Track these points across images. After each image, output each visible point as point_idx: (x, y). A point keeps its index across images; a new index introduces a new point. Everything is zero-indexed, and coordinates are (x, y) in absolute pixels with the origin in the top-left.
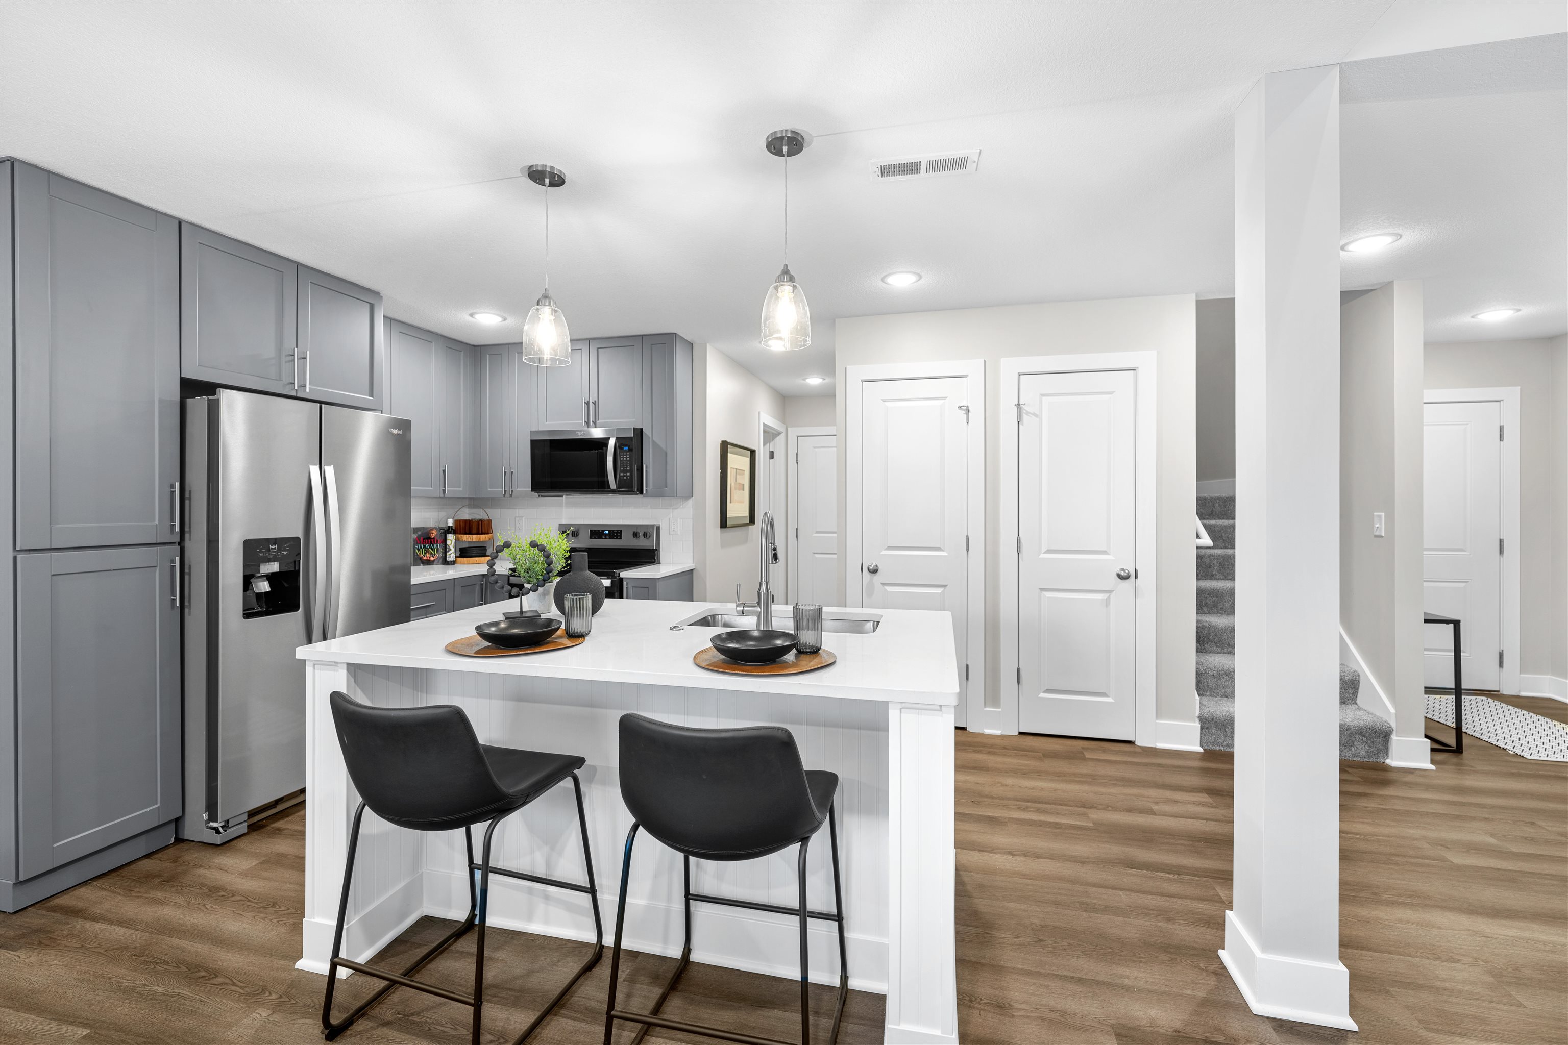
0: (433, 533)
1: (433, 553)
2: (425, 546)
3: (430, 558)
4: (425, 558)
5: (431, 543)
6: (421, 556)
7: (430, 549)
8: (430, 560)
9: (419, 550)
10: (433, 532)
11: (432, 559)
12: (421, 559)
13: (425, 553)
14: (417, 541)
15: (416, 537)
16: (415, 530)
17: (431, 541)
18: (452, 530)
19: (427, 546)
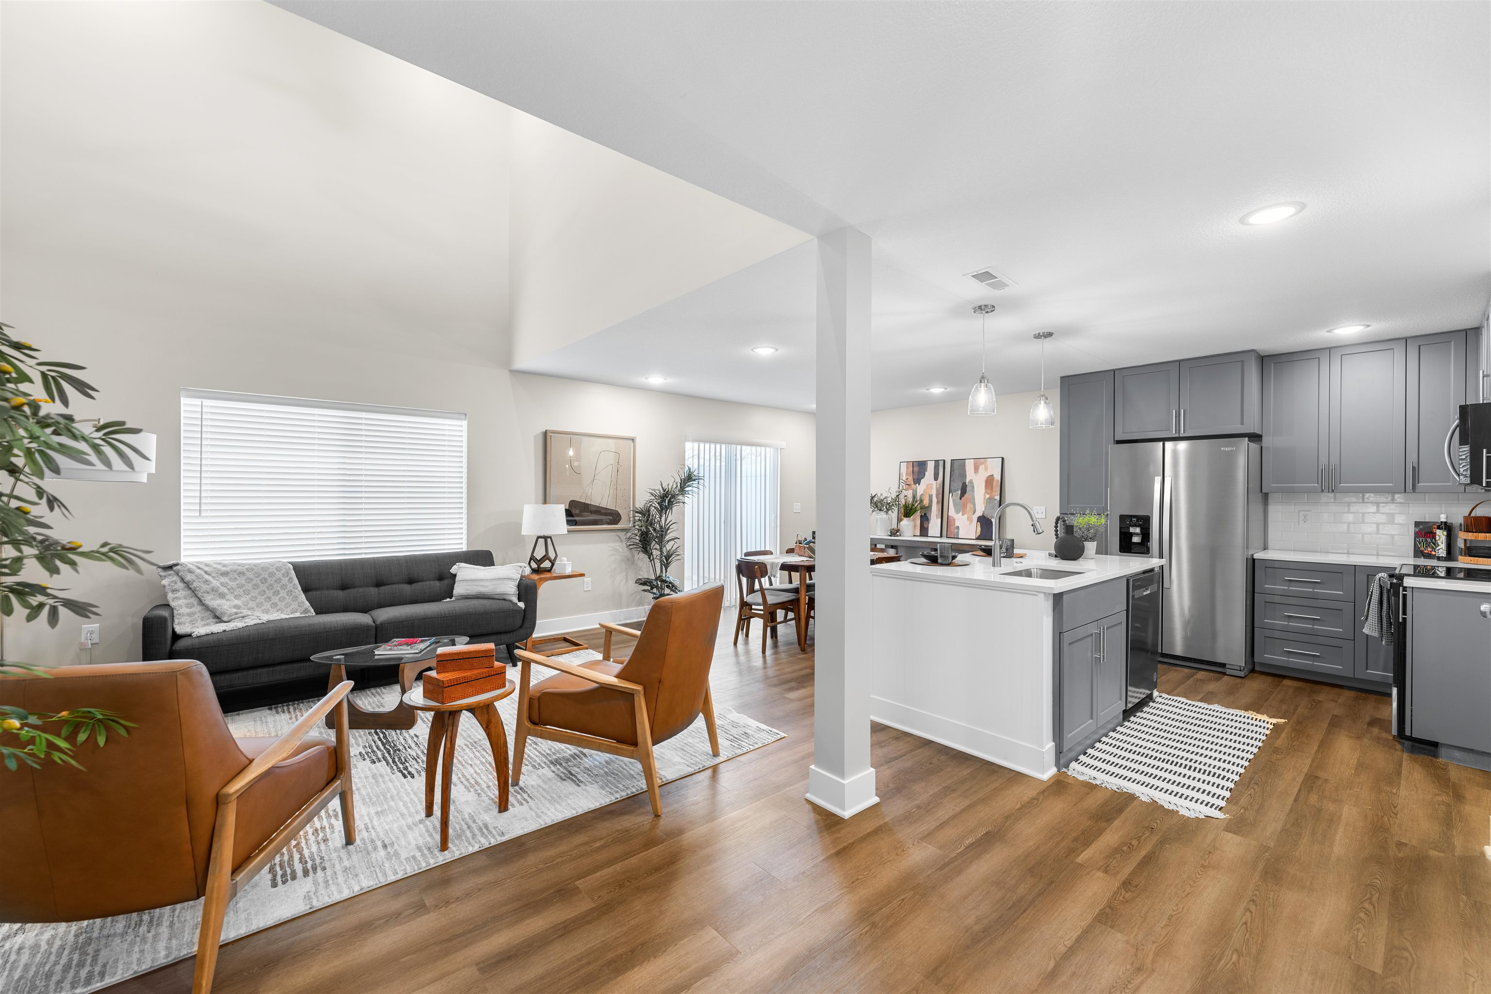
0: (1434, 528)
1: (1434, 548)
2: (1427, 540)
3: (1429, 551)
4: (1426, 551)
5: (1431, 537)
7: (1429, 543)
9: (1420, 543)
10: (1437, 527)
11: (1433, 553)
12: (1422, 552)
13: (1426, 547)
14: (1417, 535)
15: (1417, 530)
16: (1417, 524)
17: (1433, 535)
18: (1447, 527)
19: (1429, 540)
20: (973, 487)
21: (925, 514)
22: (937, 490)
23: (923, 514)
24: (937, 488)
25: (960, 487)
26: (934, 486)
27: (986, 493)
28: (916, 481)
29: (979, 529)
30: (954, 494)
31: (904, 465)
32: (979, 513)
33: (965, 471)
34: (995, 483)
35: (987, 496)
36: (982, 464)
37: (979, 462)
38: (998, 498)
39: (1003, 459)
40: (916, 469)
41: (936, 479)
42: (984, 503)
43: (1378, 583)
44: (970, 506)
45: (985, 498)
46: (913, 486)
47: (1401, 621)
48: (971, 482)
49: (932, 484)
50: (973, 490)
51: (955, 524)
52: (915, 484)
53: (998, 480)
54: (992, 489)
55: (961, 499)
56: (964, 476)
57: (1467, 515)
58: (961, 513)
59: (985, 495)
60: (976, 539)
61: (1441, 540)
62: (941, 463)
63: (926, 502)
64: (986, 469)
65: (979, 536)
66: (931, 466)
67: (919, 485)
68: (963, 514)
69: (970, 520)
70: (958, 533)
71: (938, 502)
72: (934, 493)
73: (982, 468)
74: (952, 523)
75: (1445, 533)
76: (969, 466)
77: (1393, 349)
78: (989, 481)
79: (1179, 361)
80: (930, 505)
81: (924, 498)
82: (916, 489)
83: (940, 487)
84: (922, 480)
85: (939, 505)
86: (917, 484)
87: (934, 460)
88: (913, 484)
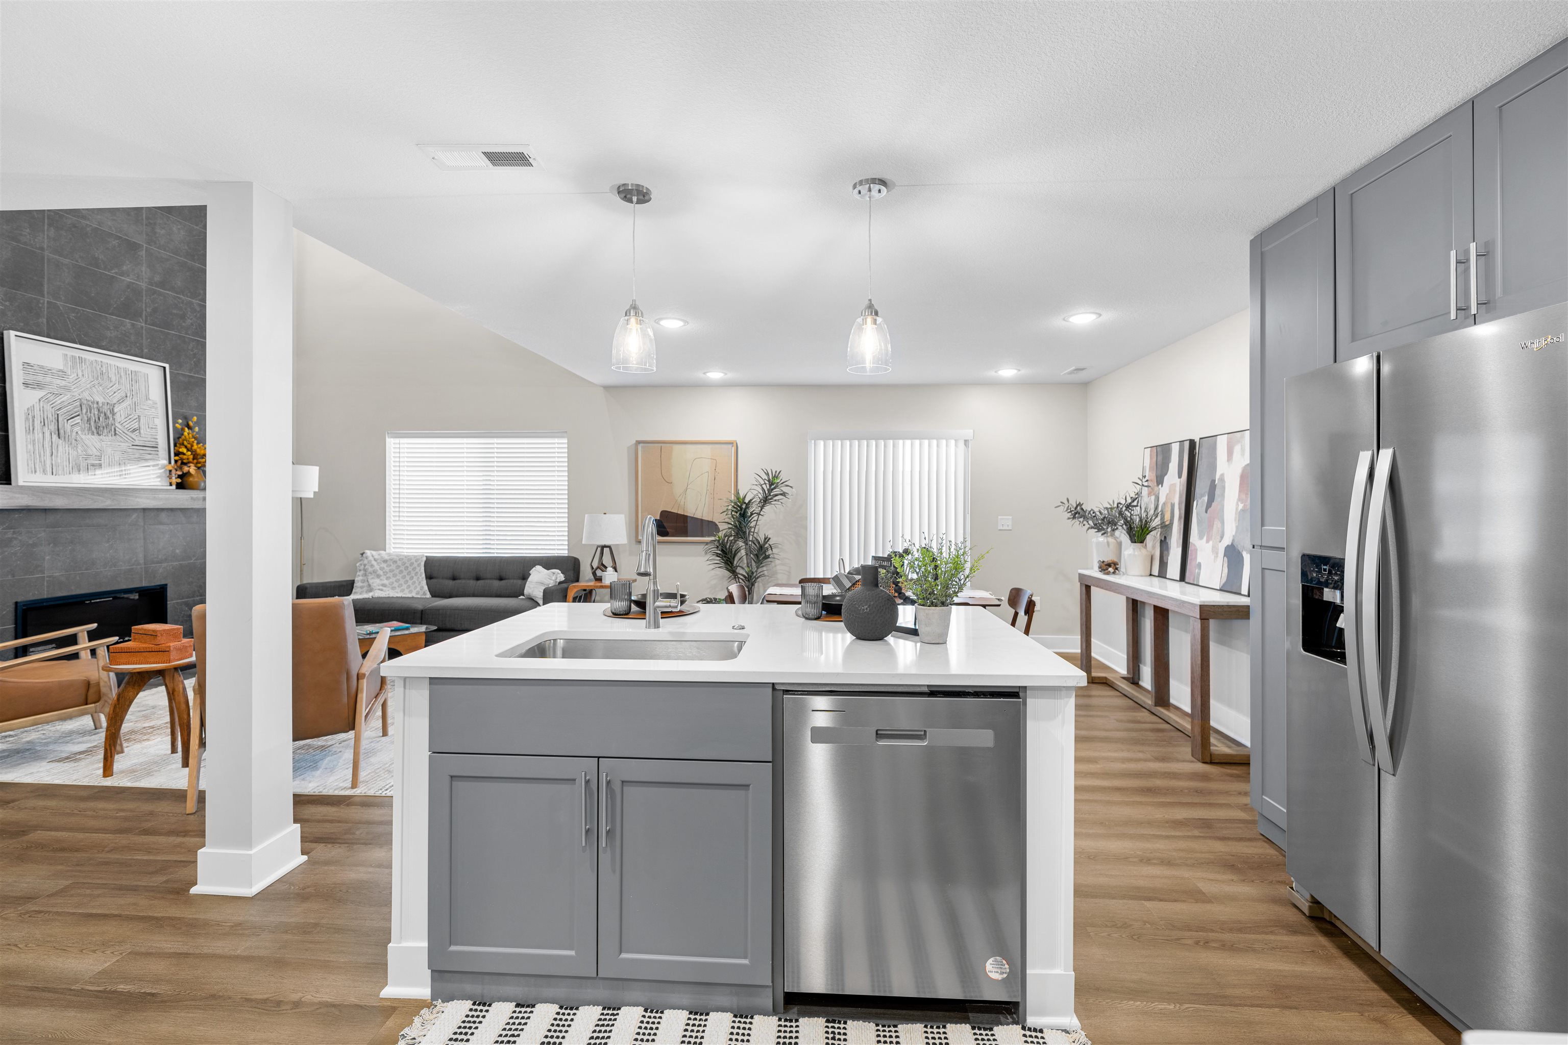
20: (1224, 488)
21: (1165, 537)
22: (1181, 497)
23: (1163, 539)
24: (1180, 492)
25: (1208, 489)
26: (1178, 489)
27: (1240, 499)
28: (1159, 479)
29: (1226, 570)
30: (1200, 502)
31: (1148, 453)
32: (1227, 541)
33: (1216, 459)
35: (1242, 505)
36: (1240, 442)
37: (1234, 437)
40: (1160, 458)
41: (1180, 477)
42: (1235, 520)
44: (1217, 524)
45: (1237, 509)
46: (1156, 489)
48: (1222, 479)
49: (1175, 484)
50: (1223, 496)
51: (1196, 558)
52: (1158, 484)
55: (1206, 512)
56: (1213, 467)
58: (1205, 538)
59: (1237, 504)
60: (1220, 590)
62: (1187, 444)
63: (1167, 517)
64: (1245, 451)
65: (1224, 584)
66: (1175, 452)
67: (1162, 486)
68: (1208, 541)
69: (1215, 550)
70: (1199, 574)
71: (1180, 519)
72: (1176, 501)
73: (1239, 450)
74: (1194, 556)
76: (1222, 446)
78: (1246, 473)
80: (1171, 523)
81: (1167, 509)
82: (1159, 493)
83: (1183, 490)
84: (1166, 478)
85: (1180, 523)
86: (1160, 485)
87: (1180, 442)
88: (1156, 484)
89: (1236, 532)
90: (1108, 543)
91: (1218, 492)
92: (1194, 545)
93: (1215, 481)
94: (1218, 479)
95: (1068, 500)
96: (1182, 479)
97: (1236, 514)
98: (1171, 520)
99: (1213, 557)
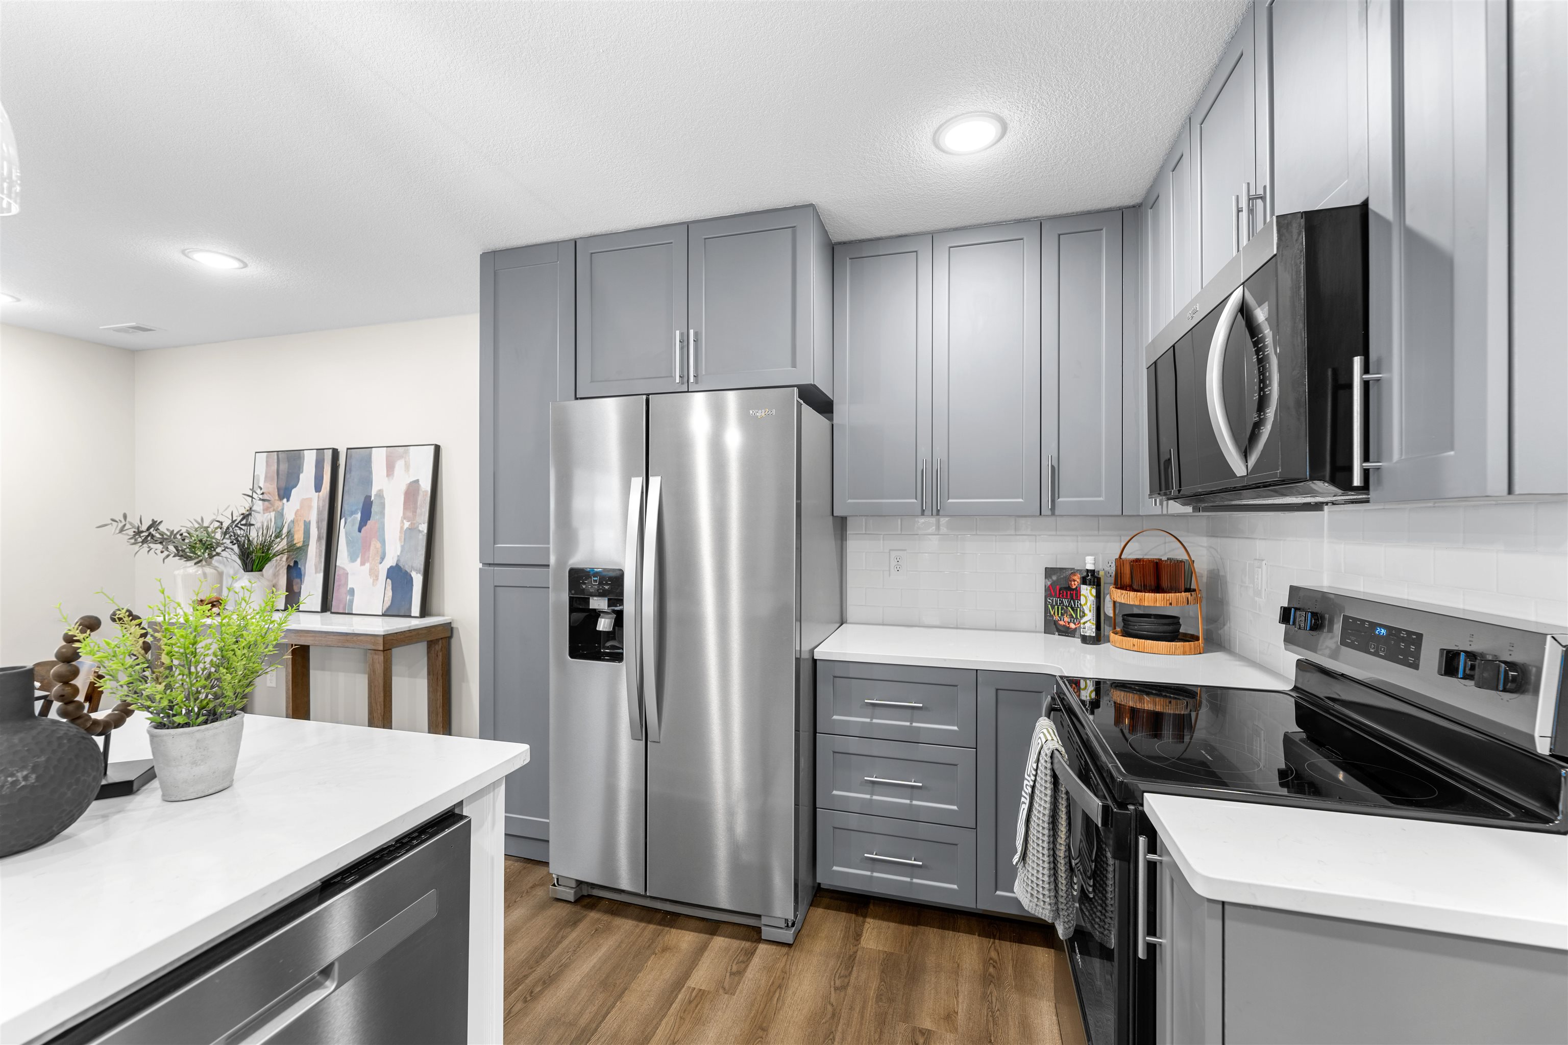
0: (1074, 581)
1: (1074, 616)
2: (1062, 602)
3: (1069, 623)
4: (1062, 623)
5: (1072, 598)
6: (1056, 618)
7: (1069, 608)
8: (1069, 628)
9: (1053, 607)
10: (1075, 578)
11: (1072, 626)
12: (1055, 623)
13: (1062, 614)
14: (1050, 592)
15: (1049, 583)
16: (1049, 572)
17: (1075, 595)
18: (1092, 578)
19: (1066, 602)
20: (383, 505)
21: (296, 563)
22: (319, 513)
23: (292, 564)
24: (318, 508)
25: (361, 506)
26: (315, 505)
27: (405, 517)
28: (282, 492)
29: (389, 593)
30: (349, 520)
31: (262, 458)
32: (390, 561)
33: (371, 473)
34: (420, 498)
35: (407, 524)
36: (401, 457)
37: (396, 451)
38: (424, 528)
39: (437, 449)
40: (284, 467)
41: (318, 488)
42: (400, 539)
43: (1049, 765)
44: (375, 545)
45: (402, 528)
46: (278, 504)
47: (1141, 954)
48: (380, 495)
49: (310, 499)
50: (382, 513)
51: (346, 583)
52: (281, 498)
53: (426, 491)
54: (415, 512)
55: (360, 531)
56: (367, 481)
57: (1117, 557)
58: (359, 560)
59: (402, 522)
60: (383, 615)
61: (1089, 604)
62: (328, 455)
63: (298, 539)
64: (407, 467)
65: (388, 609)
66: (309, 461)
67: (288, 500)
68: (363, 564)
69: (374, 574)
70: (351, 602)
71: (319, 538)
72: (313, 518)
73: (399, 465)
74: (343, 582)
75: (1094, 592)
76: (379, 459)
77: (1022, 239)
78: (412, 490)
79: (687, 225)
80: (306, 545)
81: (296, 528)
82: (283, 509)
83: (323, 506)
84: (294, 491)
85: (320, 546)
86: (285, 500)
87: (317, 449)
88: (277, 498)
89: (402, 552)
90: (205, 575)
91: (374, 509)
92: (344, 569)
93: (370, 497)
94: (376, 495)
95: (125, 517)
96: (321, 493)
97: (401, 532)
98: (304, 542)
99: (371, 581)
